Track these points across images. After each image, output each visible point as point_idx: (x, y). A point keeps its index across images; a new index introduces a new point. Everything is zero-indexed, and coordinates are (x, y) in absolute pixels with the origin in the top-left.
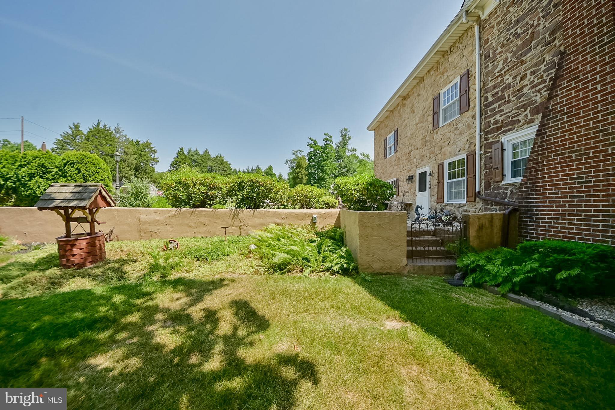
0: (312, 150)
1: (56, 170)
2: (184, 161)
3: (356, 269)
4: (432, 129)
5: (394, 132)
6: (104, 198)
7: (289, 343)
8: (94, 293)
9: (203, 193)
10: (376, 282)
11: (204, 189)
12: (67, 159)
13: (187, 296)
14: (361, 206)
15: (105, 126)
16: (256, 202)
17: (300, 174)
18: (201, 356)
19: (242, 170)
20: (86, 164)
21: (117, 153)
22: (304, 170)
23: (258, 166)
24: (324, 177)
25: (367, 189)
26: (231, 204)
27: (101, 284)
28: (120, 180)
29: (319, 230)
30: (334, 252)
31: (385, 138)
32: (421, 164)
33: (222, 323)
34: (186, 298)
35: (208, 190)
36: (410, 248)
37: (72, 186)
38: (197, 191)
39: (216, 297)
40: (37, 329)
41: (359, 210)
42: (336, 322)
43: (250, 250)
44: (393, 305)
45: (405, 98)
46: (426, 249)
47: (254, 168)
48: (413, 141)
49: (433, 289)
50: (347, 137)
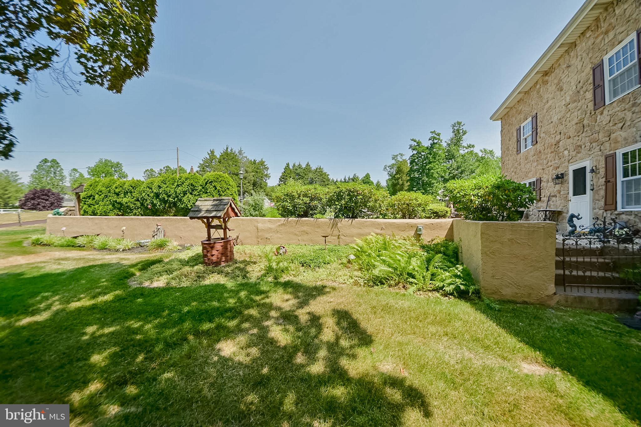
0: (415, 152)
1: (200, 187)
2: (289, 175)
3: (477, 293)
4: (592, 108)
5: (531, 118)
6: (233, 210)
7: (395, 365)
8: (226, 287)
9: (306, 203)
10: (507, 312)
11: (307, 200)
12: (207, 179)
13: (295, 298)
14: (484, 215)
15: (231, 150)
16: (354, 211)
17: (400, 180)
18: (308, 358)
19: (339, 180)
20: (220, 182)
21: (241, 172)
22: (405, 175)
23: (355, 175)
24: (430, 181)
25: (493, 193)
26: (330, 214)
27: (231, 280)
28: (244, 194)
29: (425, 243)
30: (446, 270)
31: (518, 127)
32: (577, 158)
33: (325, 330)
34: (294, 300)
35: (310, 200)
36: (561, 272)
37: (211, 200)
38: (301, 202)
39: (319, 303)
40: (188, 312)
41: (480, 219)
42: (452, 353)
43: (349, 260)
44: (533, 344)
45: (546, 74)
46: (588, 274)
47: (351, 177)
48: (561, 127)
49: (598, 330)
50: (461, 131)
